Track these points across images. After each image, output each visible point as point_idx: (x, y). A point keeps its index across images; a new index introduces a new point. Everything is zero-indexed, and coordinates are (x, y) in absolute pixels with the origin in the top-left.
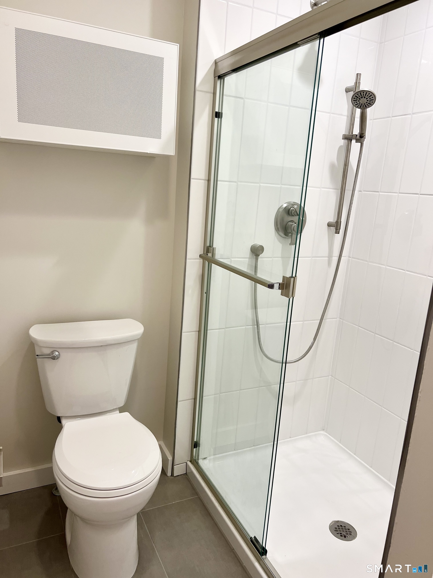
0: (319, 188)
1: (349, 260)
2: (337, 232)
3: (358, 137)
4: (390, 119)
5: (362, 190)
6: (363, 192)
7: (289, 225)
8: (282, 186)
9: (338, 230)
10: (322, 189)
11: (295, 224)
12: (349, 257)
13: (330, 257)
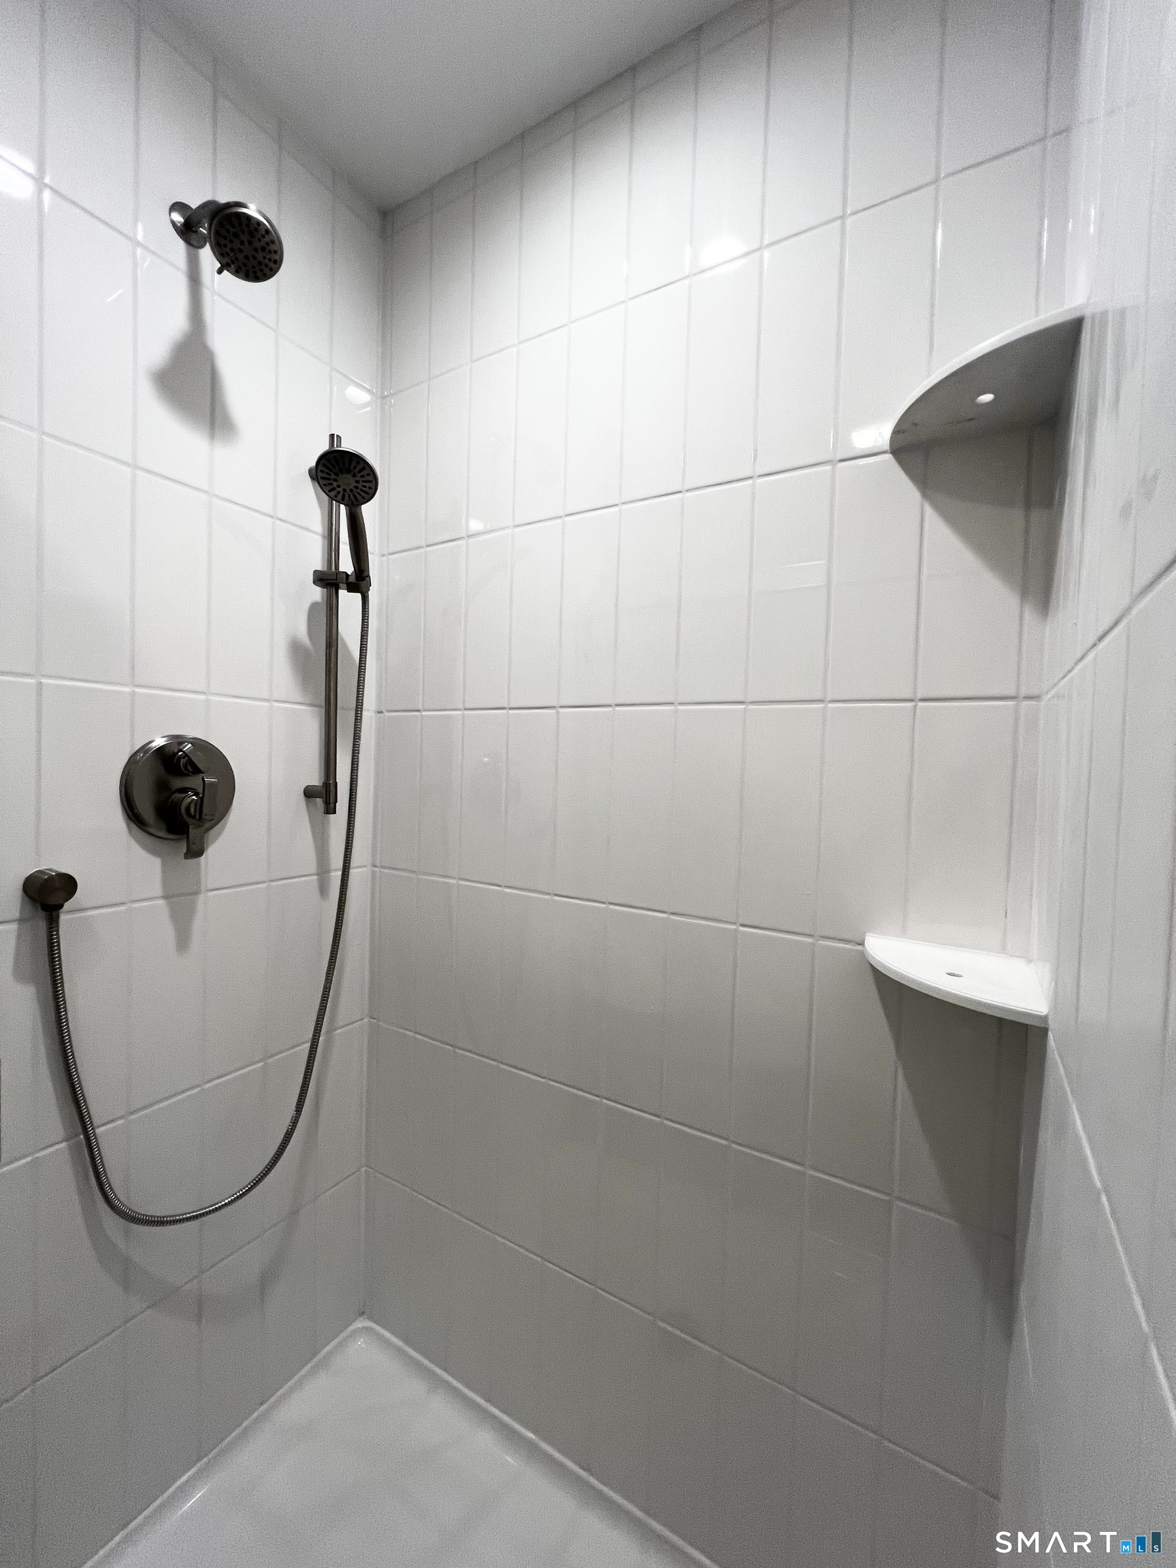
0: (268, 700)
1: (374, 873)
2: (330, 809)
3: (352, 579)
4: (422, 550)
5: (383, 711)
6: (387, 714)
7: (175, 799)
8: (137, 690)
9: (332, 805)
10: (276, 704)
11: (194, 797)
12: (375, 866)
13: (323, 871)
